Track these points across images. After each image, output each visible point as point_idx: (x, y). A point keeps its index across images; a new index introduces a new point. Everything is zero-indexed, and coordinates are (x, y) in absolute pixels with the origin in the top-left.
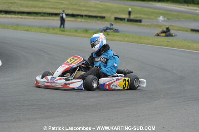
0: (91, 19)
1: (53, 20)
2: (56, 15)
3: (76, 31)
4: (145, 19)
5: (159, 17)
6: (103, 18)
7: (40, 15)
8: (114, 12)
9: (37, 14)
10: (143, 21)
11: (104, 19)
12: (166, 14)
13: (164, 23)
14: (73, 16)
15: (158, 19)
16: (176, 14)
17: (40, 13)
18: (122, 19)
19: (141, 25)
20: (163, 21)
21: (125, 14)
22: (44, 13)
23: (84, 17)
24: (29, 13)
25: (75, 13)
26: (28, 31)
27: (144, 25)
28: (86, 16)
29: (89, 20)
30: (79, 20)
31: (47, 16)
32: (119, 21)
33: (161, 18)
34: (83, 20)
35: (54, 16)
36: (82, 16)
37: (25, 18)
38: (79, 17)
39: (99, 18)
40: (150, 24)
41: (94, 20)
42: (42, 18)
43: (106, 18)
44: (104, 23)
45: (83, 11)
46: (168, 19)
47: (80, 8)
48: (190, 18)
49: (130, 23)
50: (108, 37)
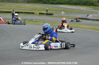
0: (27, 14)
2: (9, 12)
4: (55, 13)
5: (62, 12)
8: (39, 10)
10: (54, 14)
11: (34, 14)
12: (65, 10)
13: (65, 15)
16: (70, 10)
17: (1, 12)
18: (43, 14)
19: (53, 17)
20: (64, 14)
21: (44, 11)
22: (3, 12)
23: (23, 13)
25: (19, 11)
27: (54, 17)
28: (24, 12)
29: (26, 15)
31: (5, 13)
32: (41, 15)
33: (63, 13)
34: (23, 15)
35: (8, 13)
36: (22, 13)
38: (21, 13)
39: (31, 14)
40: (57, 16)
41: (29, 14)
42: (2, 14)
43: (35, 13)
44: (34, 16)
45: (23, 10)
46: (66, 13)
47: (21, 9)
48: (78, 12)
49: (47, 15)
50: (36, 23)
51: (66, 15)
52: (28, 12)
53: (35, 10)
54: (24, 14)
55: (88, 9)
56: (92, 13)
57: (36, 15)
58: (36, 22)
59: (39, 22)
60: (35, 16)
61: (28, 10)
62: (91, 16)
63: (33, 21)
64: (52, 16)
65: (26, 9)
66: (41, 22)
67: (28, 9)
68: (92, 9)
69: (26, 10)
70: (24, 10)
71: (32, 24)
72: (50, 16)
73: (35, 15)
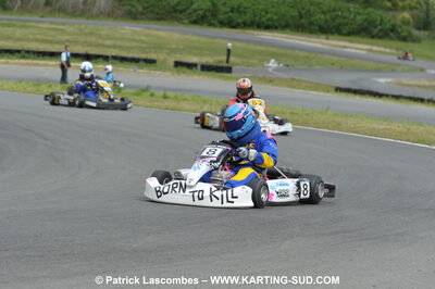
0: (127, 64)
1: (46, 65)
2: (52, 54)
4: (238, 64)
5: (269, 62)
6: (151, 62)
7: (17, 55)
8: (172, 51)
9: (11, 52)
10: (234, 68)
11: (153, 65)
12: (281, 53)
13: (279, 75)
14: (87, 57)
15: (266, 65)
16: (303, 54)
17: (18, 51)
18: (190, 66)
19: (231, 78)
20: (275, 70)
21: (195, 55)
22: (28, 52)
23: (111, 60)
25: (92, 51)
28: (114, 58)
29: (121, 67)
30: (101, 65)
31: (33, 59)
32: (185, 69)
33: (272, 64)
36: (106, 58)
38: (101, 59)
39: (142, 63)
40: (248, 75)
41: (133, 65)
42: (23, 61)
43: (158, 63)
44: (153, 72)
45: (109, 47)
46: (287, 66)
47: (100, 41)
48: (333, 64)
49: (206, 73)
50: (167, 103)
51: (286, 76)
52: (130, 55)
53: (159, 47)
55: (376, 52)
56: (394, 71)
57: (164, 68)
58: (165, 97)
59: (176, 98)
60: (158, 73)
61: (129, 48)
62: (389, 80)
63: (152, 95)
64: (229, 75)
65: (118, 43)
66: (185, 99)
67: (128, 44)
68: (394, 51)
69: (121, 48)
70: (115, 46)
71: (151, 107)
72: (220, 74)
73: (160, 69)
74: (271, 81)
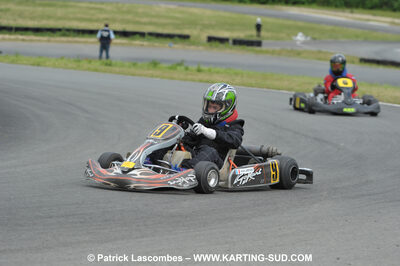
0: (162, 40)
1: (86, 42)
2: (92, 32)
3: (134, 64)
4: (268, 38)
5: (296, 35)
6: (185, 37)
7: (58, 33)
8: (205, 27)
9: (52, 31)
10: (264, 42)
11: (187, 41)
12: (308, 27)
13: (307, 47)
14: (125, 34)
15: (294, 38)
16: (329, 28)
17: (60, 30)
18: (223, 41)
19: (262, 52)
20: (304, 43)
21: (227, 30)
22: (68, 30)
23: (147, 37)
24: (37, 31)
25: (130, 28)
26: (38, 65)
27: (267, 52)
28: (151, 34)
29: (157, 43)
30: (138, 42)
31: (74, 36)
32: (217, 43)
33: (300, 37)
34: (145, 43)
35: (87, 35)
36: (142, 35)
37: (31, 41)
38: (138, 36)
39: (177, 39)
40: (277, 48)
41: (169, 41)
42: (64, 39)
43: (191, 39)
44: (187, 47)
45: (145, 24)
46: (314, 39)
47: (138, 19)
48: (357, 36)
49: (238, 47)
50: (200, 76)
51: (313, 48)
52: (166, 32)
53: (193, 23)
54: (149, 40)
57: (197, 43)
58: (199, 71)
59: (210, 71)
60: (192, 47)
61: (163, 25)
63: (187, 69)
64: (259, 48)
65: (154, 20)
66: (218, 73)
67: (163, 21)
69: (157, 24)
70: (150, 23)
71: (186, 80)
72: (250, 48)
73: (193, 44)
74: (299, 54)
